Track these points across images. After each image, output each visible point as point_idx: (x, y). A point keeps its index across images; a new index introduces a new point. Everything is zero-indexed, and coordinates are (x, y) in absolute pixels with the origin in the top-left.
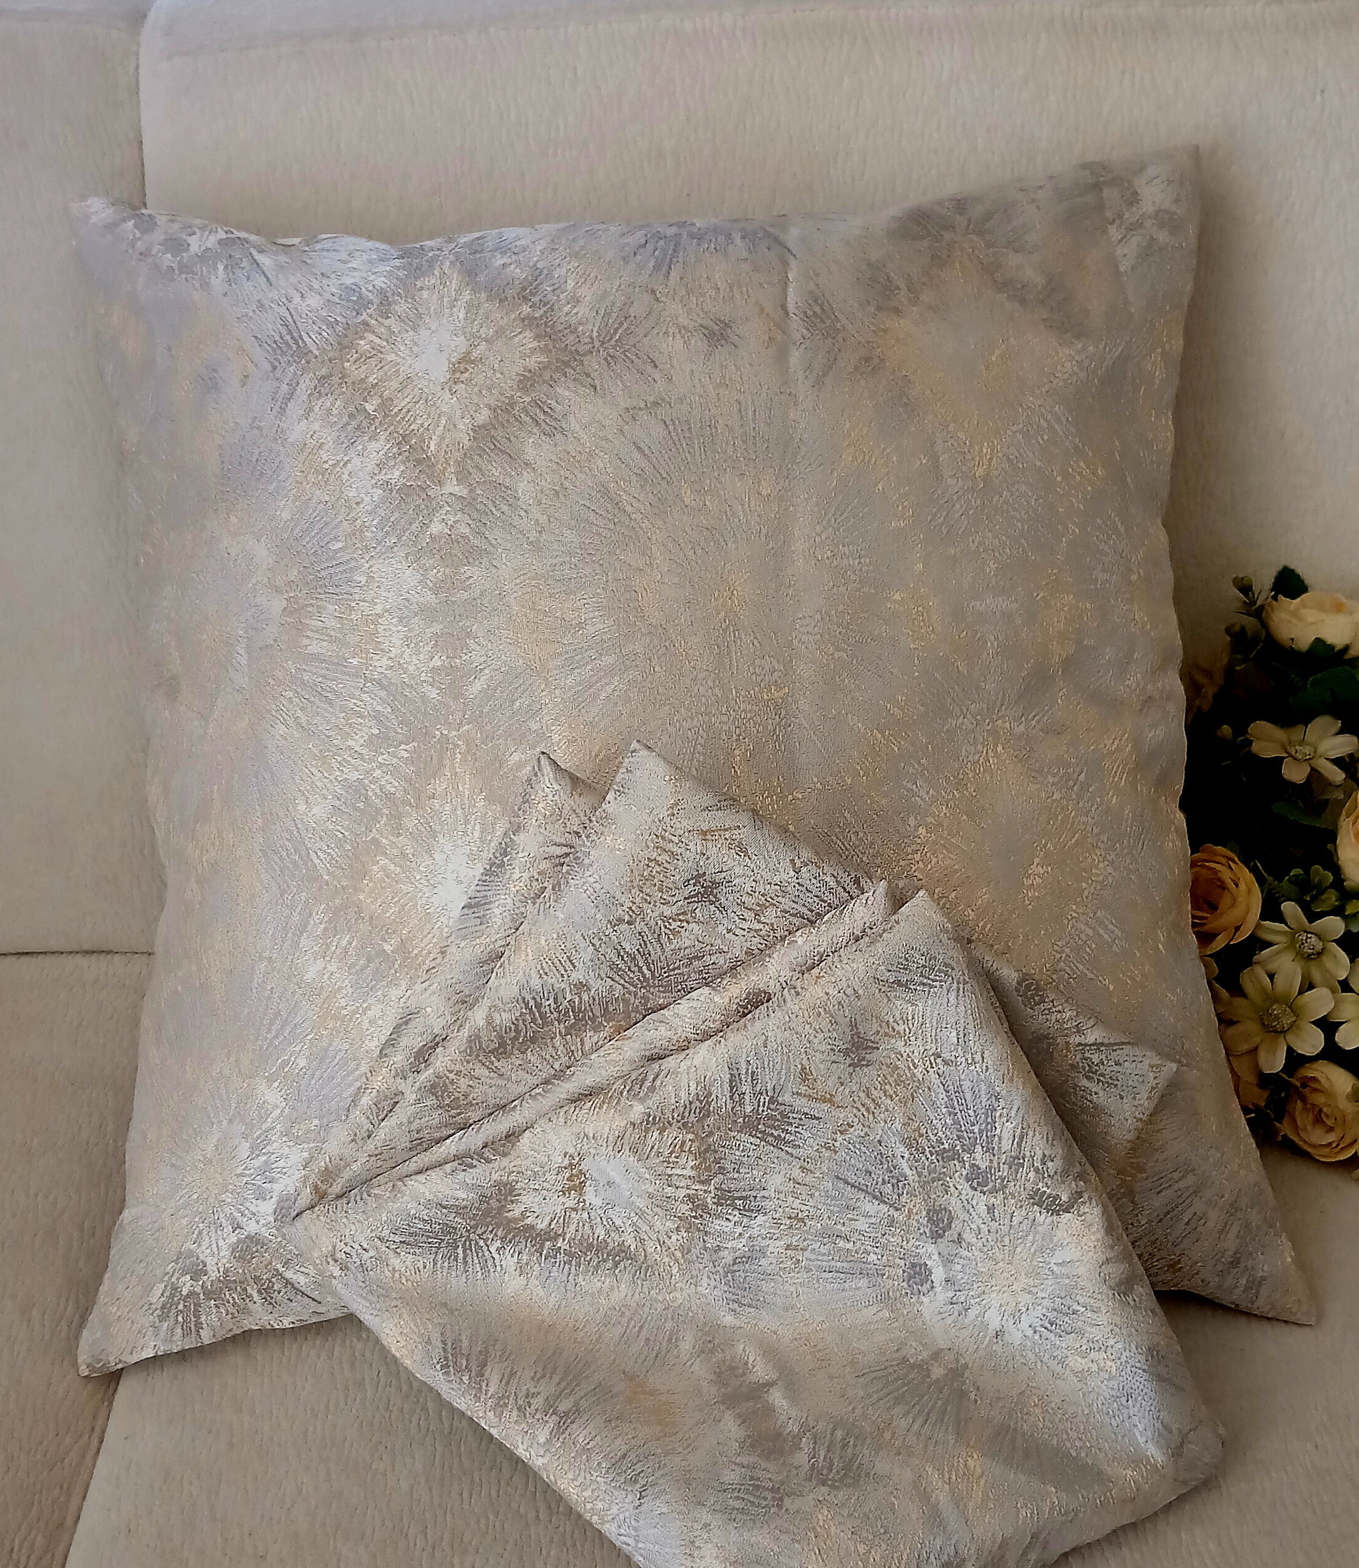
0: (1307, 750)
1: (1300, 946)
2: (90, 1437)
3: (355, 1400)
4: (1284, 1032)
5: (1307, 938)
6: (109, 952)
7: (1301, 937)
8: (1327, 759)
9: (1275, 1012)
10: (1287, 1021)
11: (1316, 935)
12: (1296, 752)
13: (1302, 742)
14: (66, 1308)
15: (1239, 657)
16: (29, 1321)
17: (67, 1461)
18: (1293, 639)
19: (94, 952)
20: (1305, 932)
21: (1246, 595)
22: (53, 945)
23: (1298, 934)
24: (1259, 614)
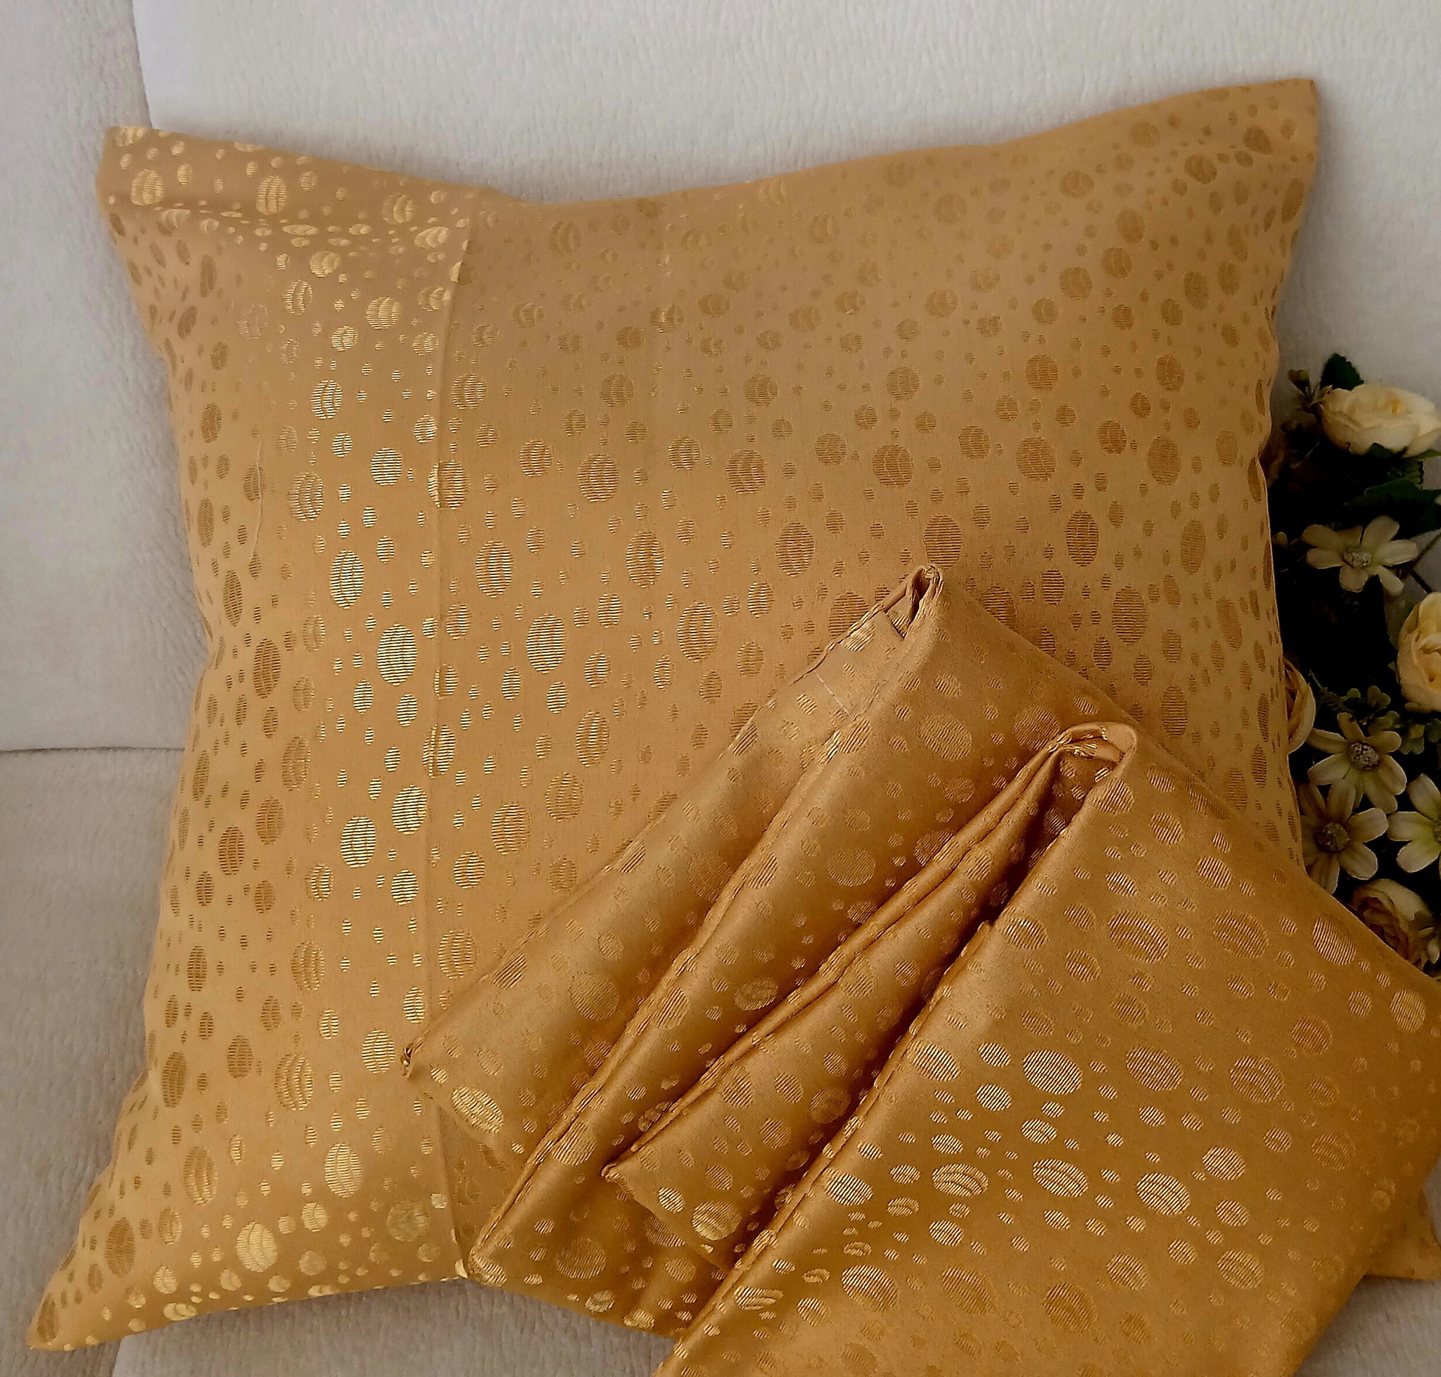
0: (1365, 556)
1: (1355, 758)
4: (1338, 852)
5: (1363, 749)
6: (126, 748)
7: (1356, 749)
8: (1385, 566)
9: (1329, 832)
10: (1341, 841)
11: (1372, 747)
12: (1353, 559)
13: (1360, 547)
14: (85, 1168)
15: (1296, 452)
16: (46, 1185)
18: (1350, 443)
19: (110, 748)
20: (1360, 742)
21: (1303, 390)
23: (1353, 745)
24: (1316, 411)
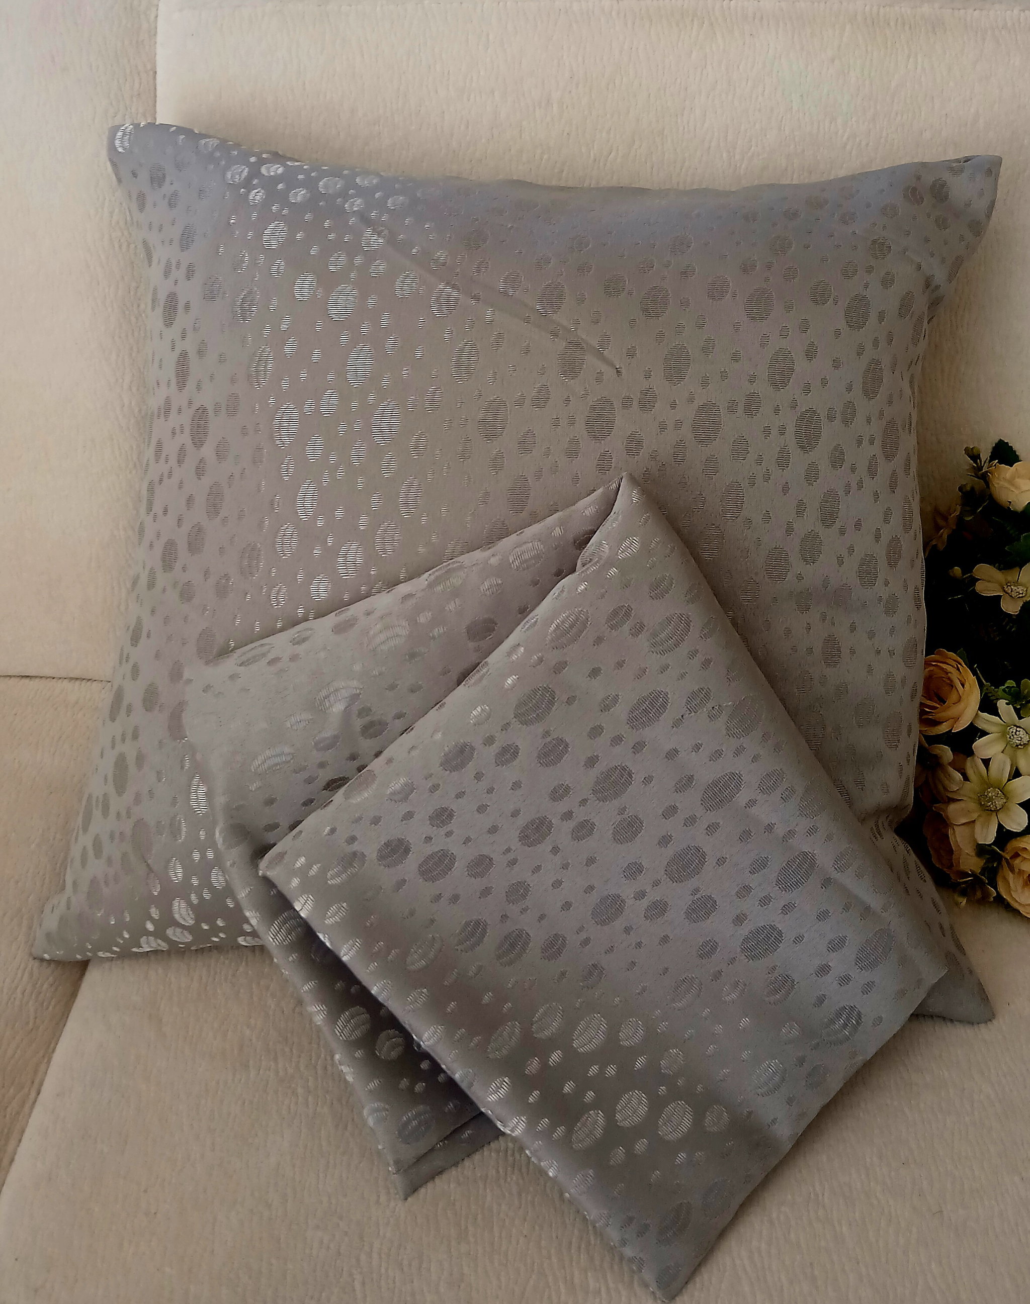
0: (1020, 589)
1: (1010, 738)
2: (29, 1090)
3: (241, 1080)
4: (997, 811)
5: (1017, 731)
7: (1011, 730)
9: (990, 795)
10: (999, 803)
11: (1023, 729)
12: (1012, 591)
13: (1017, 583)
15: (968, 508)
17: (9, 1110)
18: (1010, 502)
20: (1015, 726)
21: (976, 462)
22: (47, 672)
23: (1009, 728)
24: (984, 477)
